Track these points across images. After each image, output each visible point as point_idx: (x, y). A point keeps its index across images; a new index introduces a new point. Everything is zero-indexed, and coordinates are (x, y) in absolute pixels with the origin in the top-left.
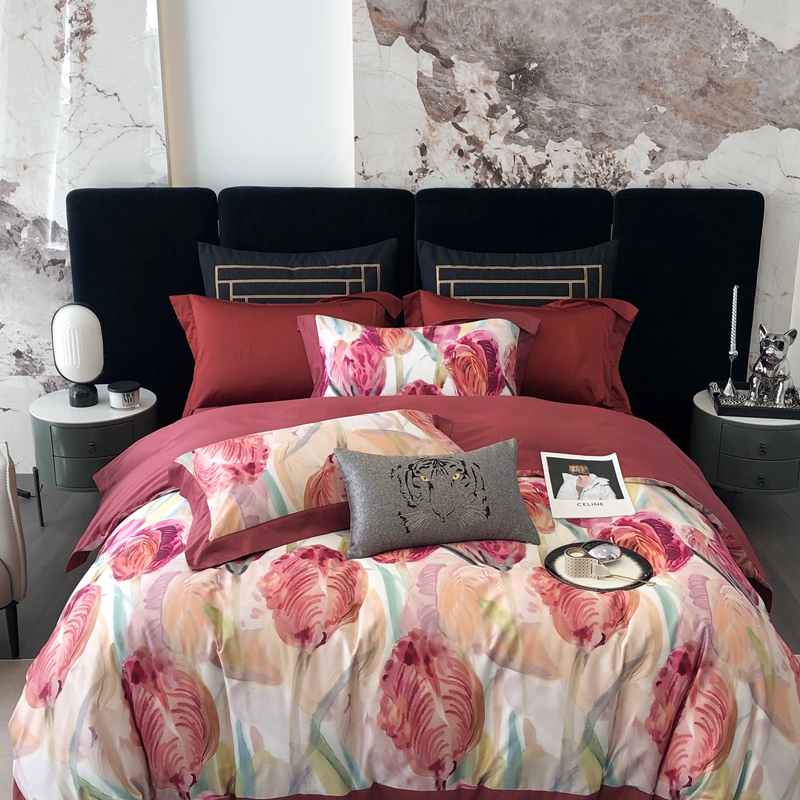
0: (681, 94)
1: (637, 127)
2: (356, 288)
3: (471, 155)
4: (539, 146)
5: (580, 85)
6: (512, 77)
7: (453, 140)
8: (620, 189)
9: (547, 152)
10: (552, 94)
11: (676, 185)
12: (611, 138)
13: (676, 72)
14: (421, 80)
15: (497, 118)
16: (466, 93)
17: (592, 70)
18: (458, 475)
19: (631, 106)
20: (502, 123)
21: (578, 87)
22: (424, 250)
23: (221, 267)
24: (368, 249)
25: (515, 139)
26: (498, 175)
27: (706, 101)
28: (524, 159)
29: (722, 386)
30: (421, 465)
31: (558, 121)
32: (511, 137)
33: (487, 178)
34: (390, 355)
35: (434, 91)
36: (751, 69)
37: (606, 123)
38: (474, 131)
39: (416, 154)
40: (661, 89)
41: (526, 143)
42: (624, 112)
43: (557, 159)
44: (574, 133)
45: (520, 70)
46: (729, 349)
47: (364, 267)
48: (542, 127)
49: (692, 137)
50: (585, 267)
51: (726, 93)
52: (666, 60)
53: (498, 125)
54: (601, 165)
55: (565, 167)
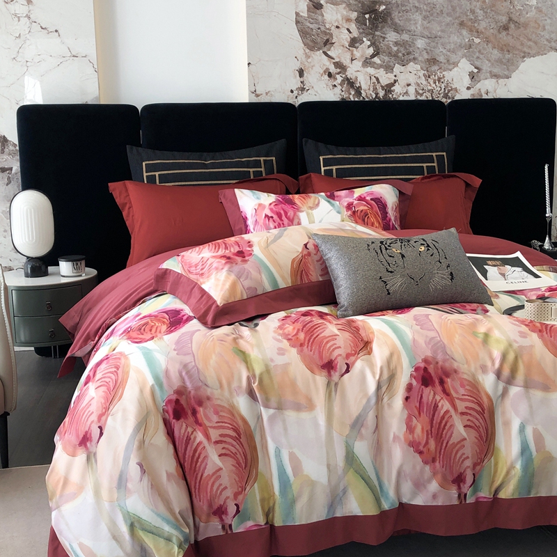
0: (490, 29)
1: (460, 54)
2: (258, 174)
3: (338, 76)
4: (389, 69)
5: (417, 22)
6: (367, 16)
7: (324, 65)
8: (449, 101)
9: (395, 74)
10: (397, 29)
11: (490, 96)
12: (441, 62)
13: (487, 12)
14: (298, 18)
15: (357, 48)
16: (333, 28)
17: (426, 11)
18: (423, 248)
19: (455, 38)
20: (360, 51)
21: (416, 24)
22: (309, 146)
23: (147, 162)
24: (265, 147)
25: (370, 64)
26: (358, 91)
27: (508, 34)
28: (377, 79)
29: (543, 241)
30: (389, 242)
31: (402, 49)
32: (367, 62)
33: (351, 94)
34: (303, 211)
35: (309, 27)
36: (539, 10)
37: (437, 51)
38: (339, 58)
39: (296, 76)
40: (476, 25)
41: (379, 67)
42: (450, 43)
43: (403, 79)
44: (414, 59)
45: (373, 11)
46: (546, 213)
47: (264, 159)
48: (390, 54)
49: (500, 61)
50: (435, 155)
51: (522, 29)
52: (478, 4)
53: (357, 53)
54: (435, 83)
55: (409, 85)
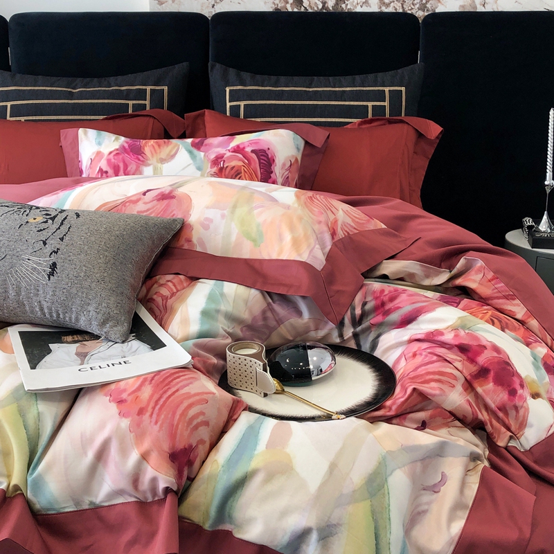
8: (426, 14)
11: (489, 9)
22: (215, 73)
33: (288, 2)
34: (149, 166)
47: (150, 89)
50: (387, 89)
